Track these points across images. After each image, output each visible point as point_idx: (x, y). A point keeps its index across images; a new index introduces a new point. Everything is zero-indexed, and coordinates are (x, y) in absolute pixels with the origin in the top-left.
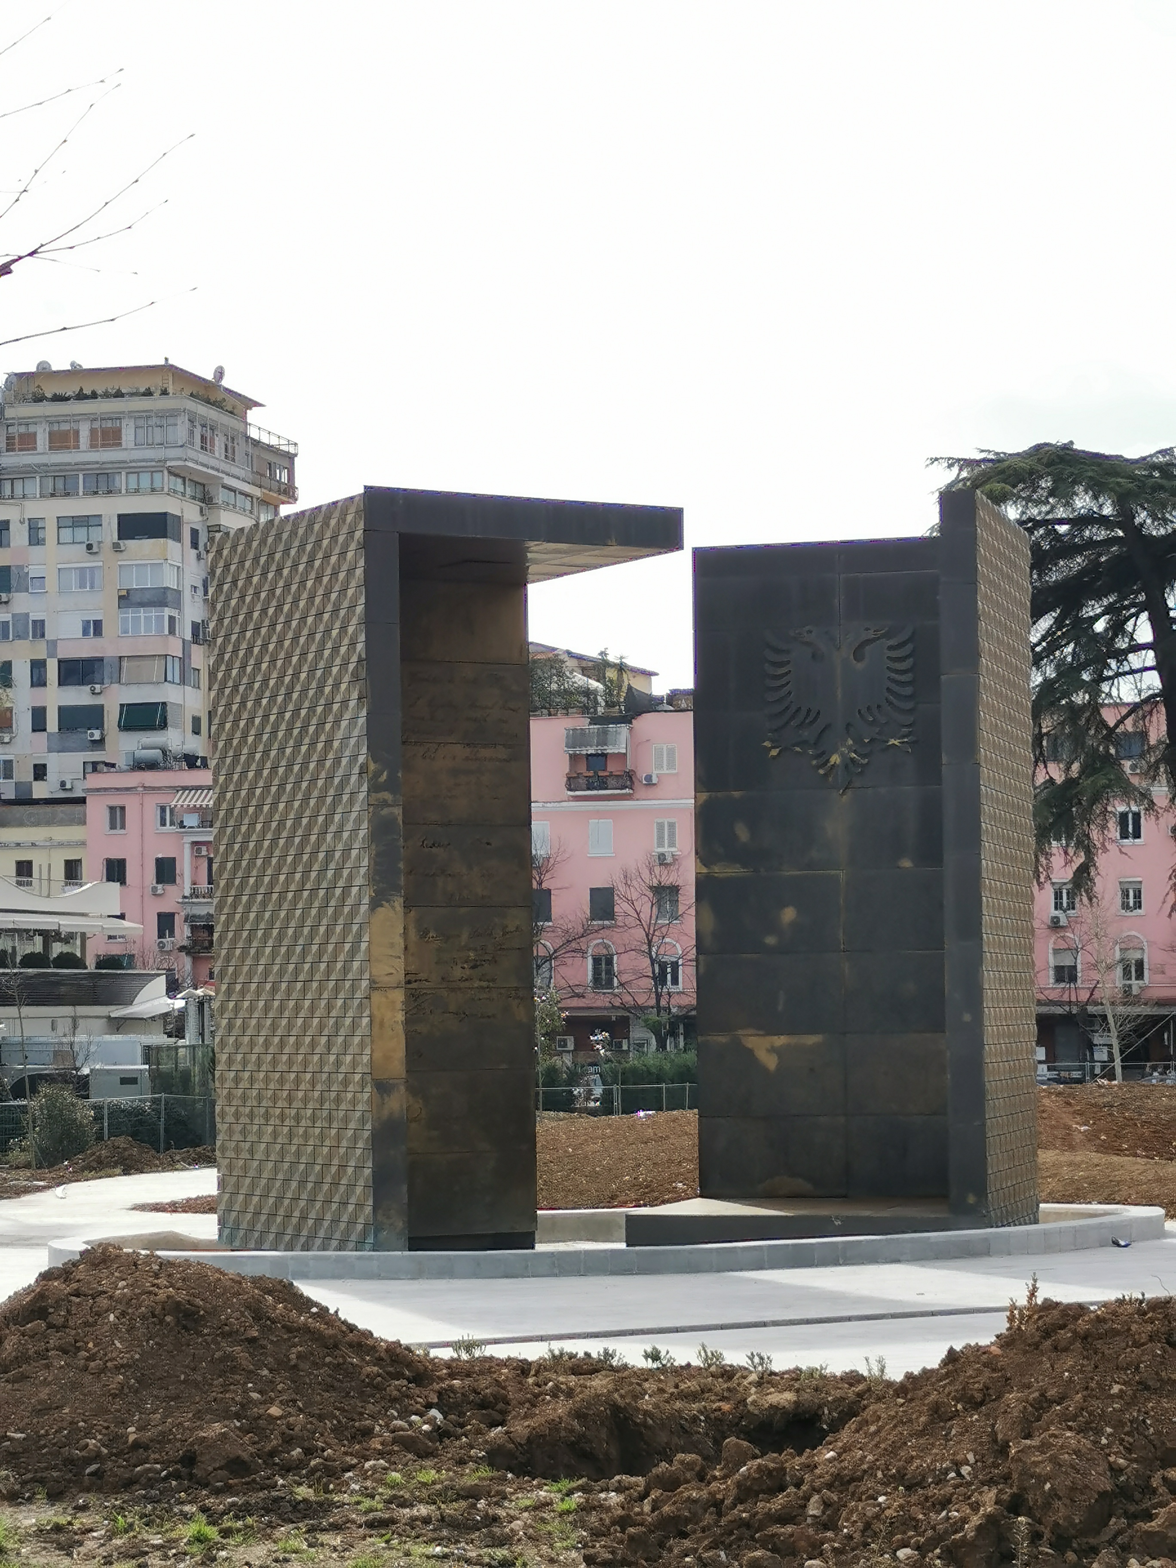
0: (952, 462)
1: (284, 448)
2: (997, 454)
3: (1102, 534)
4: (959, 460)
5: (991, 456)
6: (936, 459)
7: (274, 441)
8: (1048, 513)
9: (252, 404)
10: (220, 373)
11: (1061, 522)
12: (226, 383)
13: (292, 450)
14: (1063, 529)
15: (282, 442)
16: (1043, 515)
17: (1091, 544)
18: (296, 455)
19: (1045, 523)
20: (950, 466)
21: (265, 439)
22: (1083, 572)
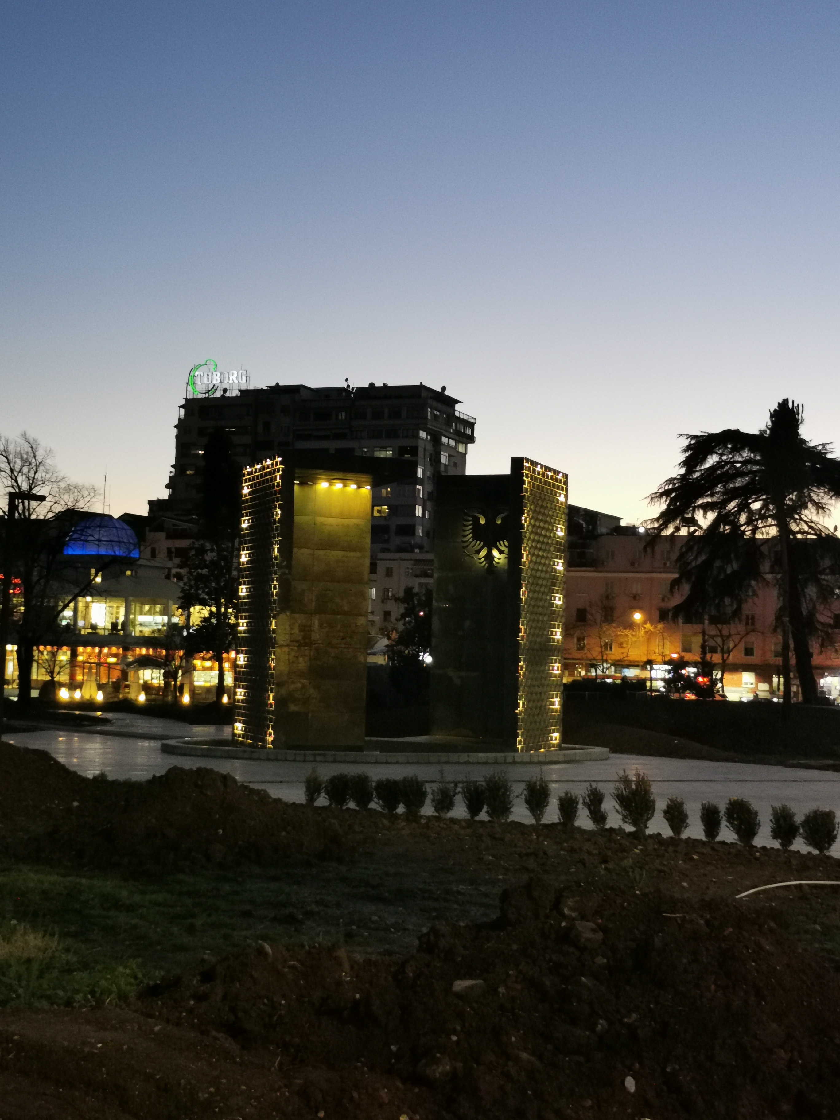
0: (689, 436)
1: (470, 420)
2: (708, 433)
3: (755, 468)
4: (691, 436)
5: (706, 435)
6: (681, 435)
7: (466, 418)
8: (731, 458)
9: (458, 402)
10: (444, 388)
11: (738, 462)
12: (446, 393)
13: (473, 421)
14: (738, 465)
15: (469, 418)
16: (729, 459)
17: (751, 472)
18: (475, 423)
19: (729, 462)
20: (688, 438)
21: (462, 416)
22: (748, 484)
